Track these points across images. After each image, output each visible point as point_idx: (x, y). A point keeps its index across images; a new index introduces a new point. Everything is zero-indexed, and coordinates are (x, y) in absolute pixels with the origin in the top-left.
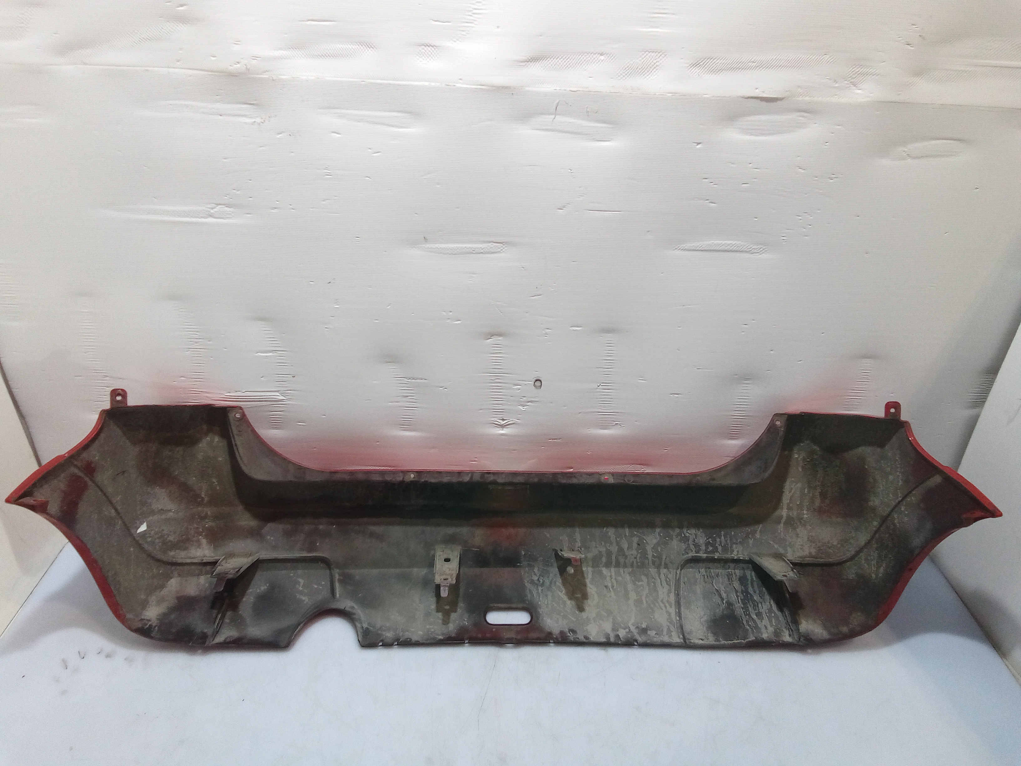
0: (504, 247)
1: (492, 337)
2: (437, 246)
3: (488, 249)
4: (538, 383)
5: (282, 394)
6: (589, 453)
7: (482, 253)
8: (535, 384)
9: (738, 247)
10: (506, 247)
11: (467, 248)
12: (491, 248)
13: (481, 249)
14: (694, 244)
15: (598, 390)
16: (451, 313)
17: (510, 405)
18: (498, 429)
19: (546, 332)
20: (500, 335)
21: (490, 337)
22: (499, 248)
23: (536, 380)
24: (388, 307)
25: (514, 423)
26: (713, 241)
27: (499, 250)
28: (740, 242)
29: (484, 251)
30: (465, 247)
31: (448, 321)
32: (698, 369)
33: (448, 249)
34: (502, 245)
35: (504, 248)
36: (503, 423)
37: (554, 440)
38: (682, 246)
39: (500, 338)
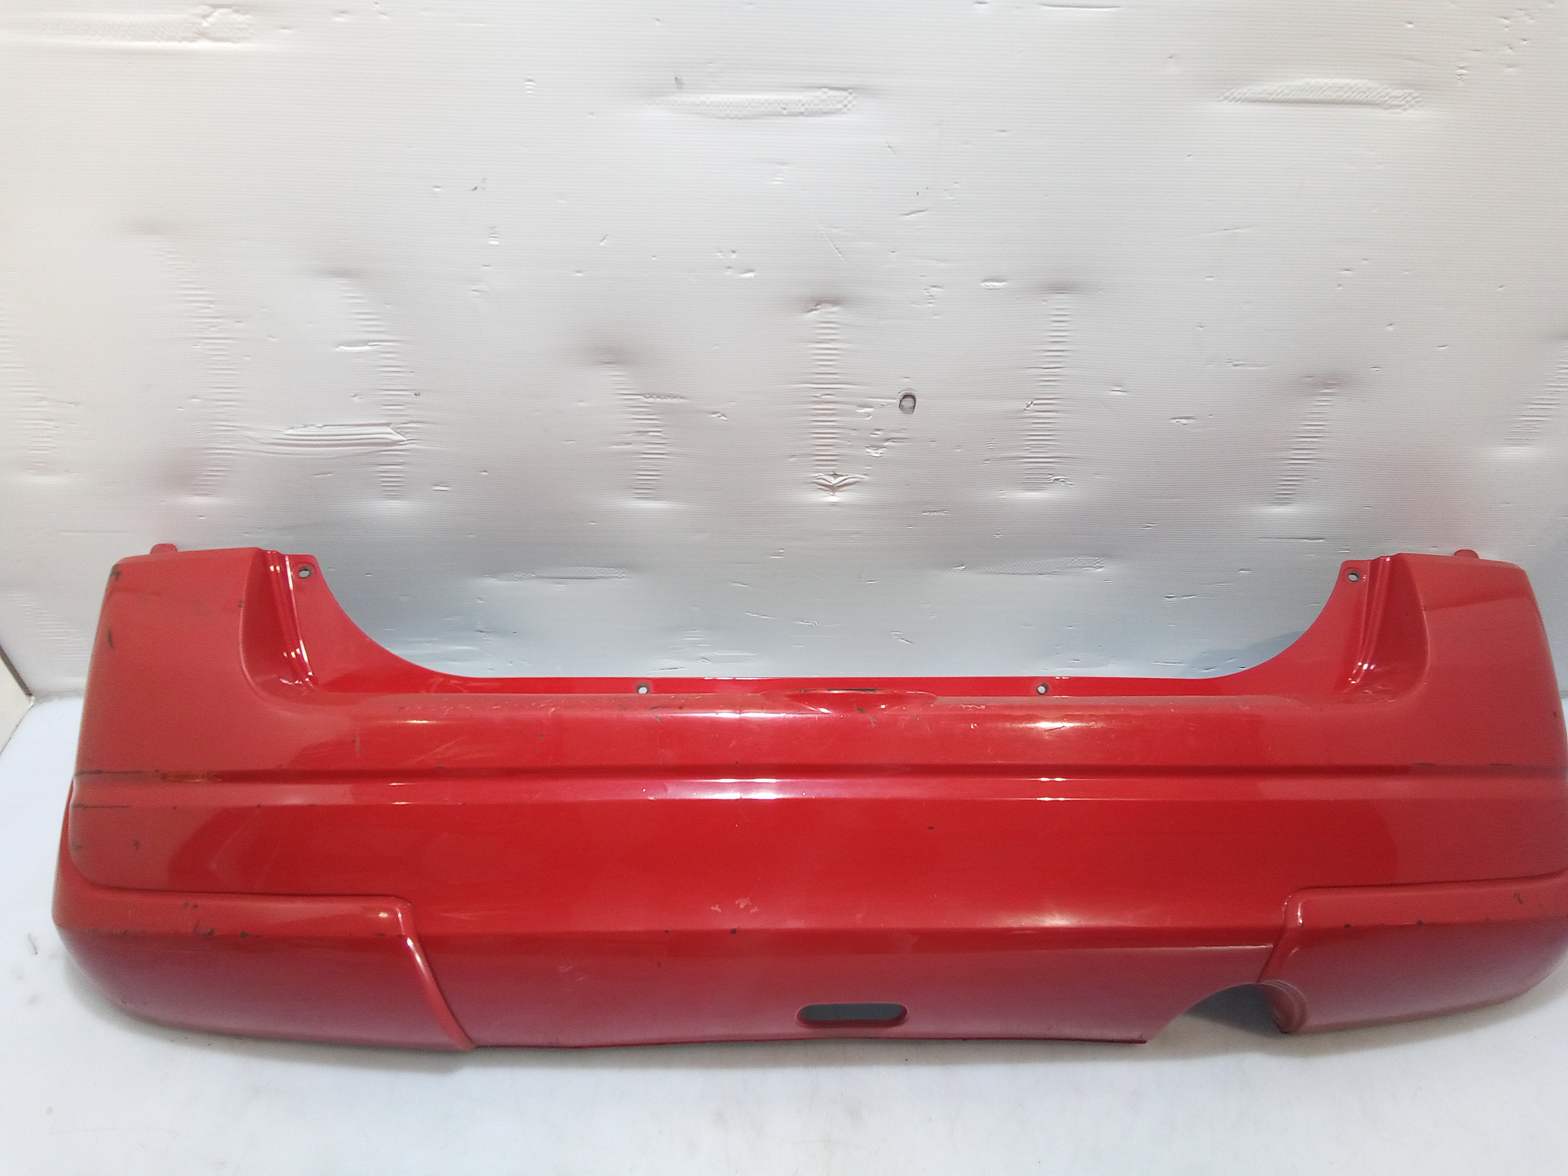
0: (850, 98)
1: (818, 307)
2: (703, 98)
3: (815, 105)
4: (908, 403)
5: (397, 431)
6: (998, 537)
7: (802, 114)
8: (903, 403)
9: (1361, 94)
10: (855, 98)
11: (769, 104)
12: (822, 101)
13: (800, 105)
14: (1265, 87)
15: (1027, 414)
16: (734, 256)
17: (850, 446)
18: (825, 494)
19: (931, 294)
20: (835, 302)
21: (813, 307)
22: (840, 102)
23: (905, 396)
24: (602, 244)
25: (857, 482)
26: (1308, 80)
27: (840, 106)
28: (1366, 81)
29: (806, 109)
30: (766, 100)
31: (729, 272)
32: (1236, 365)
33: (728, 106)
34: (846, 94)
35: (850, 102)
36: (834, 481)
37: (932, 514)
38: (1240, 91)
39: (835, 309)
